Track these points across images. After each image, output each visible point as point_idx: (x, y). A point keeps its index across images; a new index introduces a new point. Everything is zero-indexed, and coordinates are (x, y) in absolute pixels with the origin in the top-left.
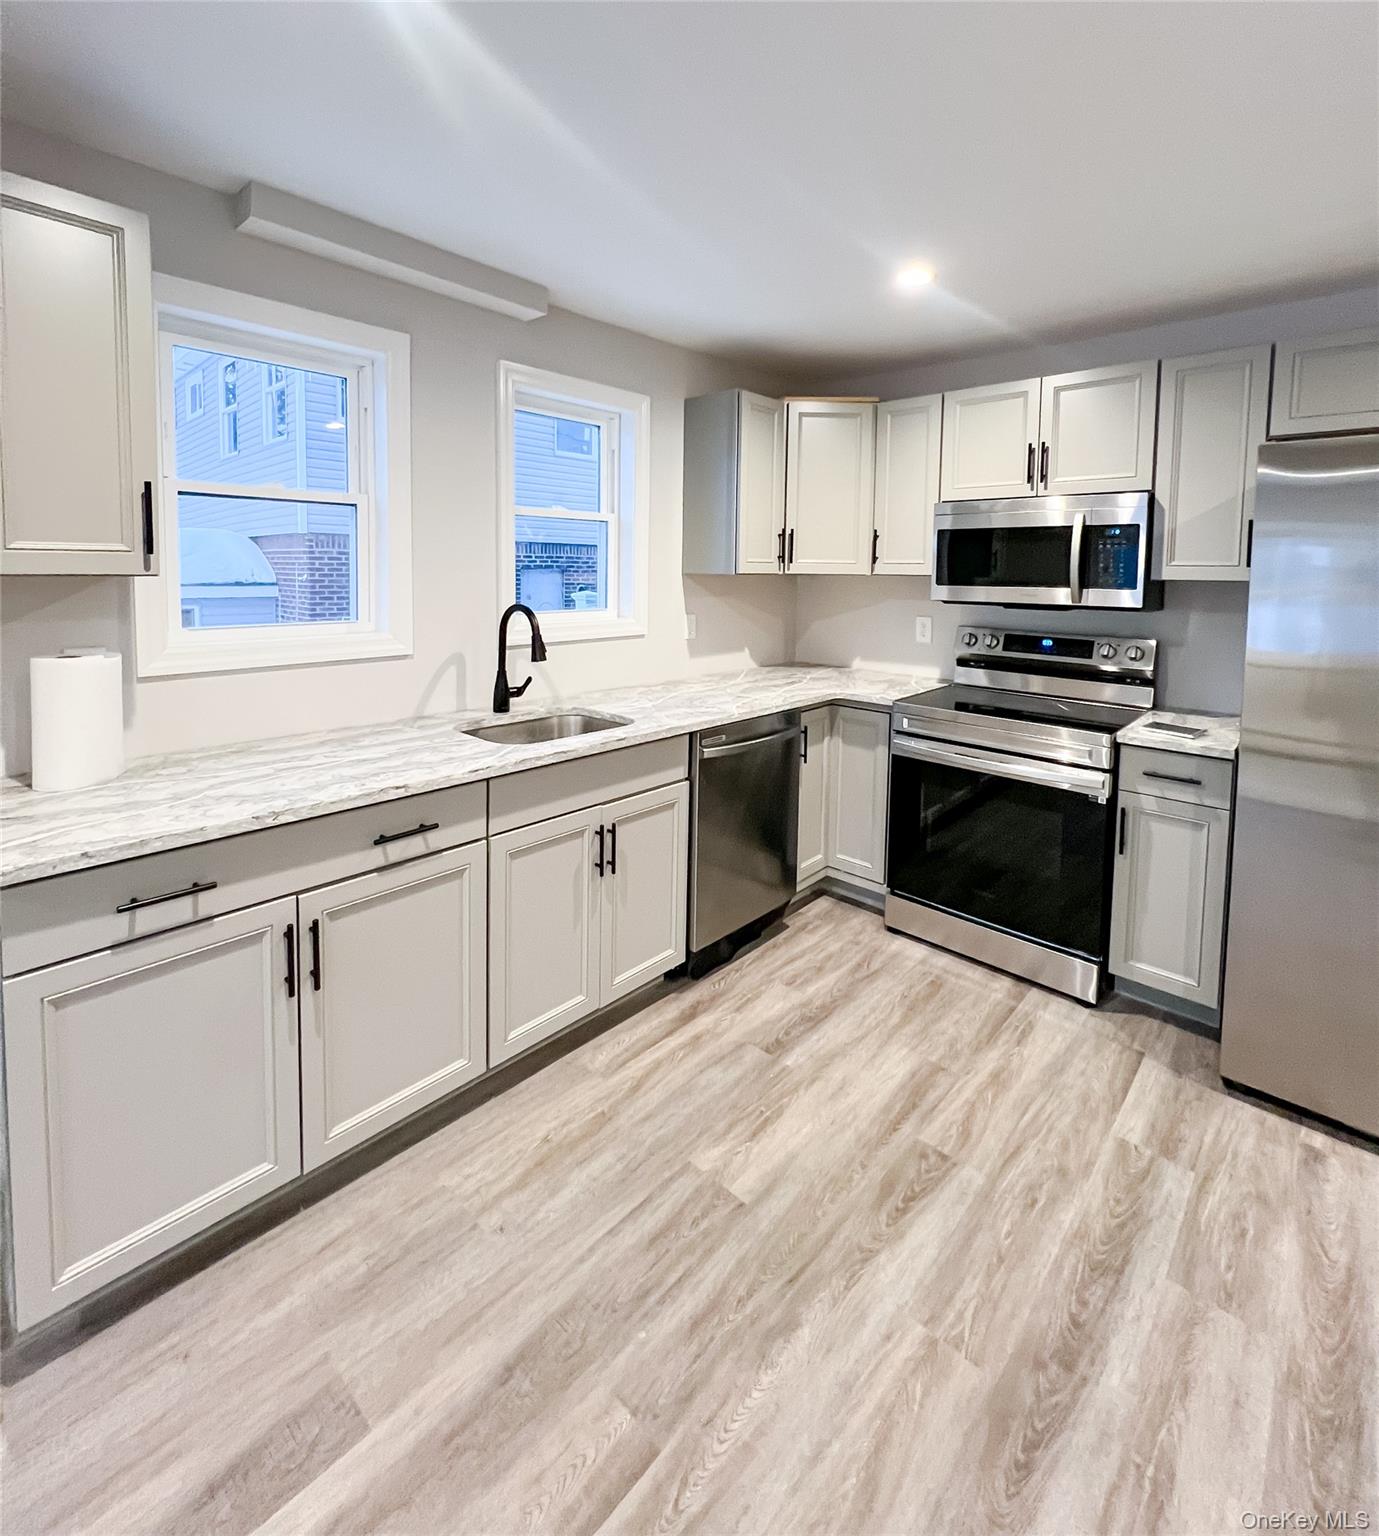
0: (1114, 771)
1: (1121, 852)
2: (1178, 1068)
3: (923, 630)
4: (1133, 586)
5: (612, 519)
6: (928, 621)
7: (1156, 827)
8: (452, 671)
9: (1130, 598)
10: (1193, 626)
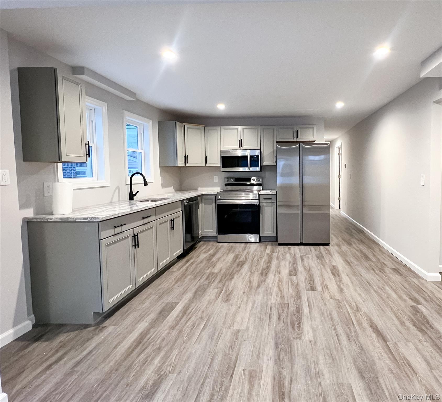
0: (259, 199)
1: (261, 213)
2: (272, 245)
3: (216, 179)
4: (259, 167)
5: (142, 152)
6: (217, 177)
7: (266, 208)
8: (117, 190)
9: (258, 169)
10: (267, 174)
